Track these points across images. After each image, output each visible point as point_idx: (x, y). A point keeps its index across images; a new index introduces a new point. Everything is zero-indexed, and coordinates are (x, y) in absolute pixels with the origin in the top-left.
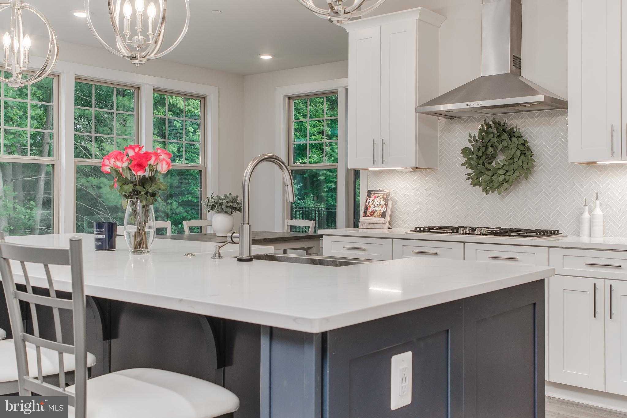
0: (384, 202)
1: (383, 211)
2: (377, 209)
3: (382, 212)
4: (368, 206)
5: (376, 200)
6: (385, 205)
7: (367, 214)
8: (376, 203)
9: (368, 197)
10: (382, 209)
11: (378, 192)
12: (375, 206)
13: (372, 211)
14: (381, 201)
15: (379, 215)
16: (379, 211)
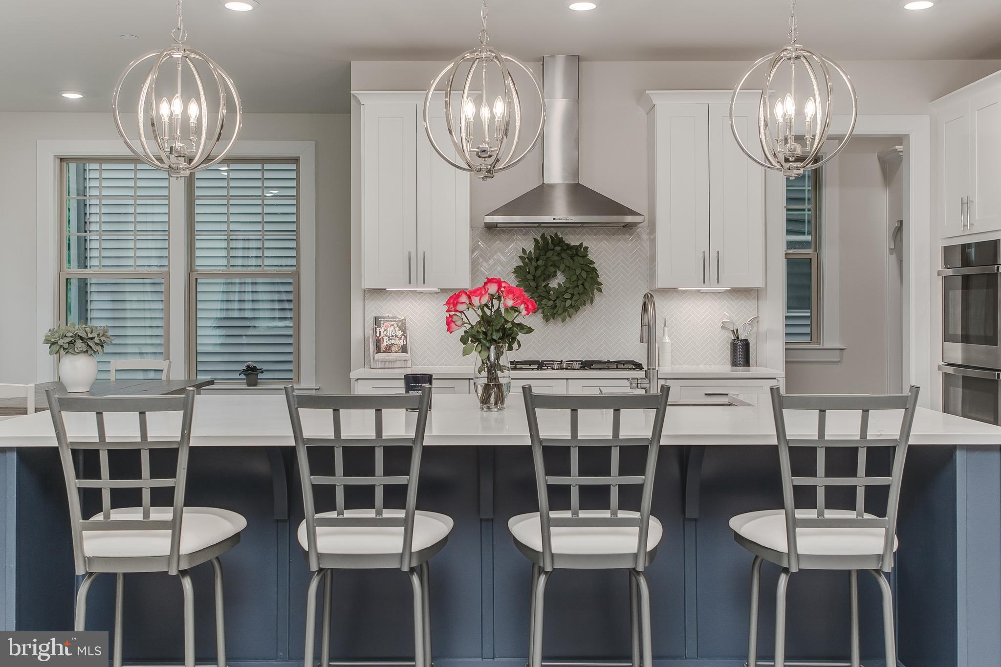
0: (401, 333)
1: (402, 345)
2: (393, 342)
5: (388, 330)
6: (403, 337)
7: (381, 349)
8: (390, 333)
9: (377, 327)
10: (402, 343)
11: (389, 320)
12: (389, 337)
13: (387, 345)
14: (397, 331)
15: (398, 350)
16: (397, 344)
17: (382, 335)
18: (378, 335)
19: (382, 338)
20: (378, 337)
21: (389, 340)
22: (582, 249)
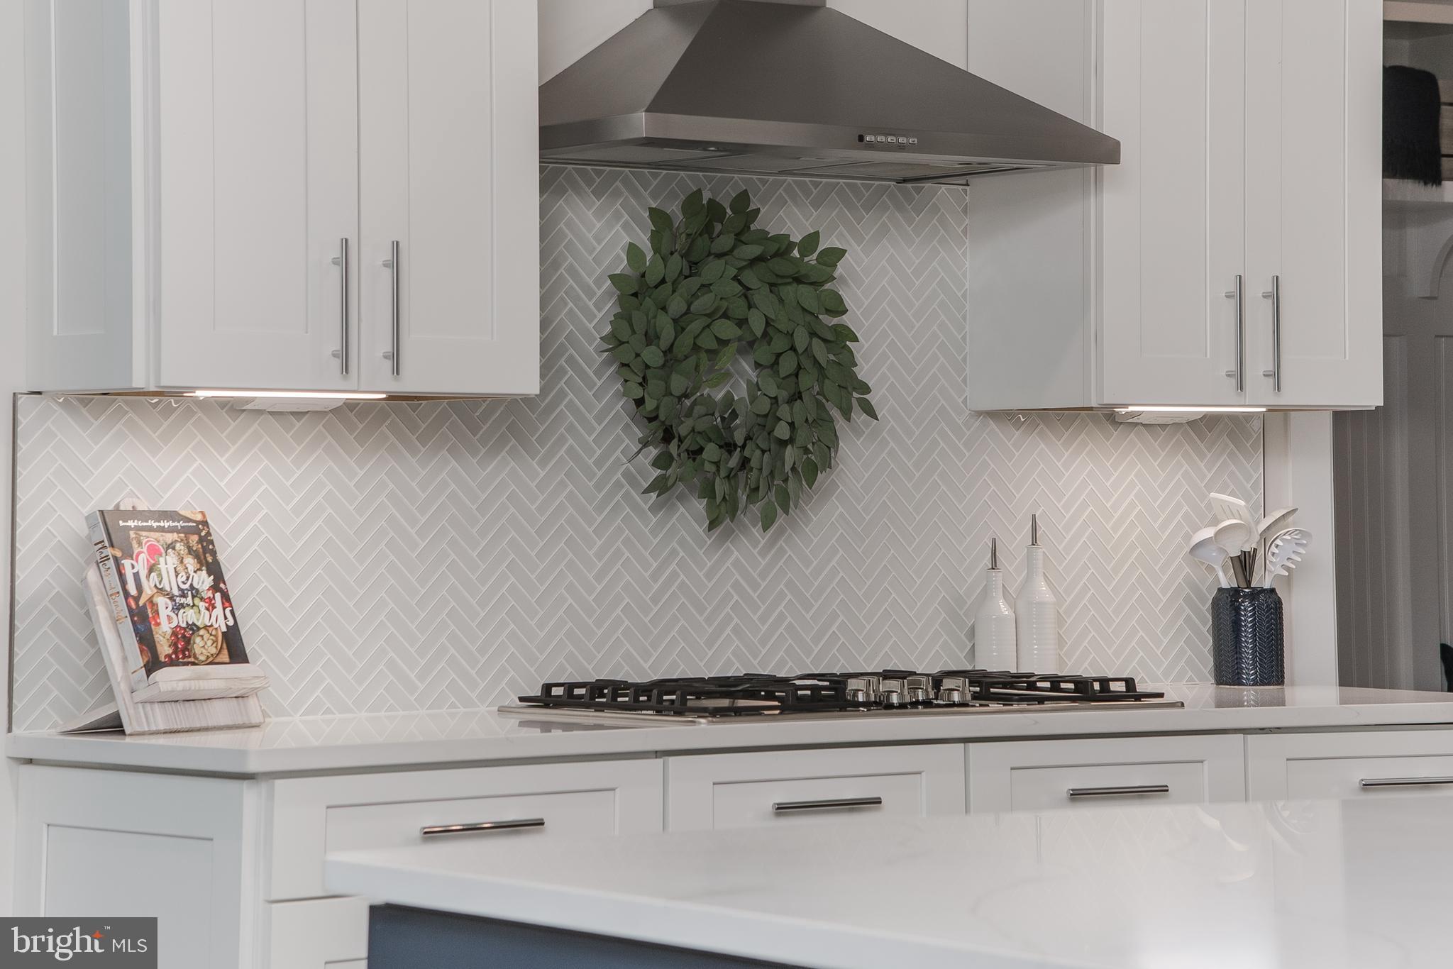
0: (209, 581)
1: (224, 629)
2: (189, 616)
3: (223, 633)
4: (141, 603)
5: (162, 566)
6: (218, 595)
7: (159, 648)
8: (171, 583)
9: (119, 554)
10: (219, 619)
11: (155, 525)
12: (172, 598)
13: (174, 634)
14: (192, 573)
15: (214, 651)
16: (206, 627)
17: (148, 590)
18: (133, 590)
19: (150, 600)
20: (137, 599)
21: (178, 608)
22: (815, 256)
